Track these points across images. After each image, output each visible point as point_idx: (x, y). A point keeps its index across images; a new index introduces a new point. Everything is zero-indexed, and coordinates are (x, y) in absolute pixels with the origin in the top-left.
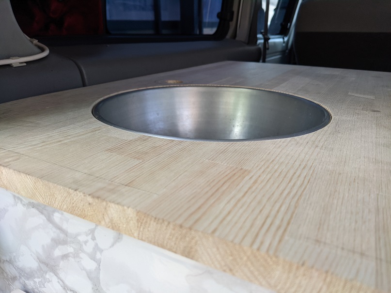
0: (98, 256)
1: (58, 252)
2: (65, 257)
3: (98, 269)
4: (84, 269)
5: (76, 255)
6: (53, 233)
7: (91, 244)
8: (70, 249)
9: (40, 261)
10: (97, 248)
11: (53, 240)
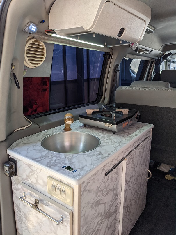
0: (37, 174)
1: (30, 174)
2: (32, 175)
3: (37, 177)
4: (35, 177)
5: (34, 175)
6: (30, 170)
7: (36, 172)
8: (33, 173)
9: (27, 176)
10: (37, 173)
11: (30, 172)
